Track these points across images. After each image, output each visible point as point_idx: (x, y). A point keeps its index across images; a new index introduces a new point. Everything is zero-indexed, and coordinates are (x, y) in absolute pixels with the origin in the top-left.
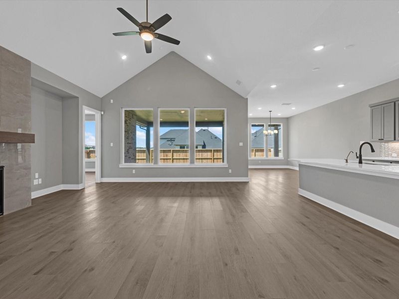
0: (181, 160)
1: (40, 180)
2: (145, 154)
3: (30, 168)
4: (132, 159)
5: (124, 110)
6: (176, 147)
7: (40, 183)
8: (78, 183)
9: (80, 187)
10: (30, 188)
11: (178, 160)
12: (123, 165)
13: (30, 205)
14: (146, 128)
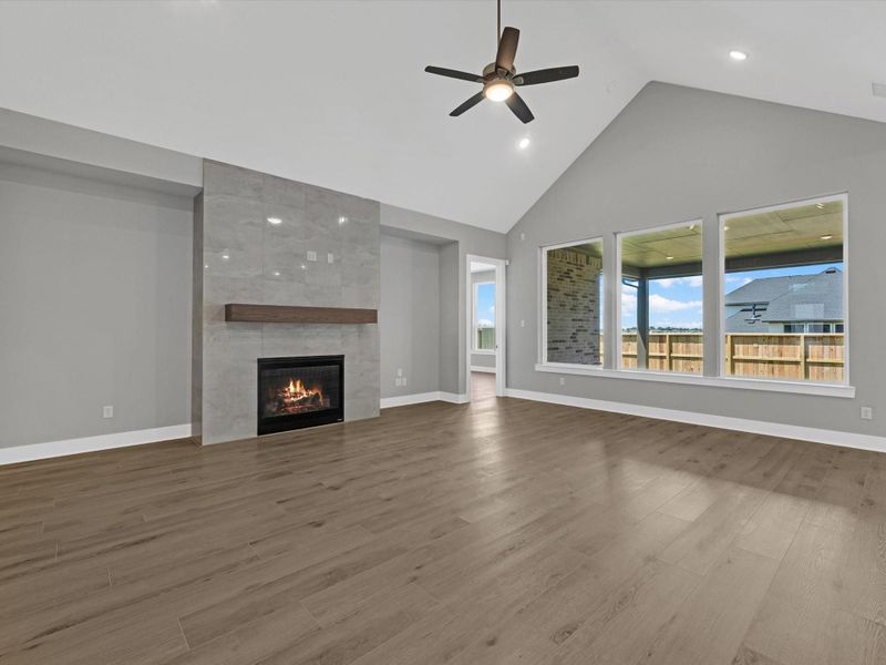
0: (761, 365)
1: (405, 380)
2: (635, 345)
3: (378, 361)
4: (586, 354)
5: (545, 251)
6: (771, 327)
7: (405, 384)
8: (456, 392)
9: (460, 399)
10: (378, 390)
11: (750, 365)
12: (544, 365)
13: (378, 415)
14: (636, 284)
